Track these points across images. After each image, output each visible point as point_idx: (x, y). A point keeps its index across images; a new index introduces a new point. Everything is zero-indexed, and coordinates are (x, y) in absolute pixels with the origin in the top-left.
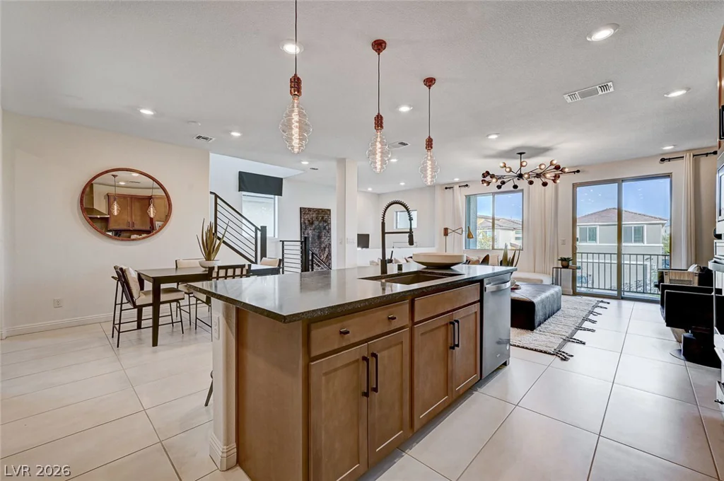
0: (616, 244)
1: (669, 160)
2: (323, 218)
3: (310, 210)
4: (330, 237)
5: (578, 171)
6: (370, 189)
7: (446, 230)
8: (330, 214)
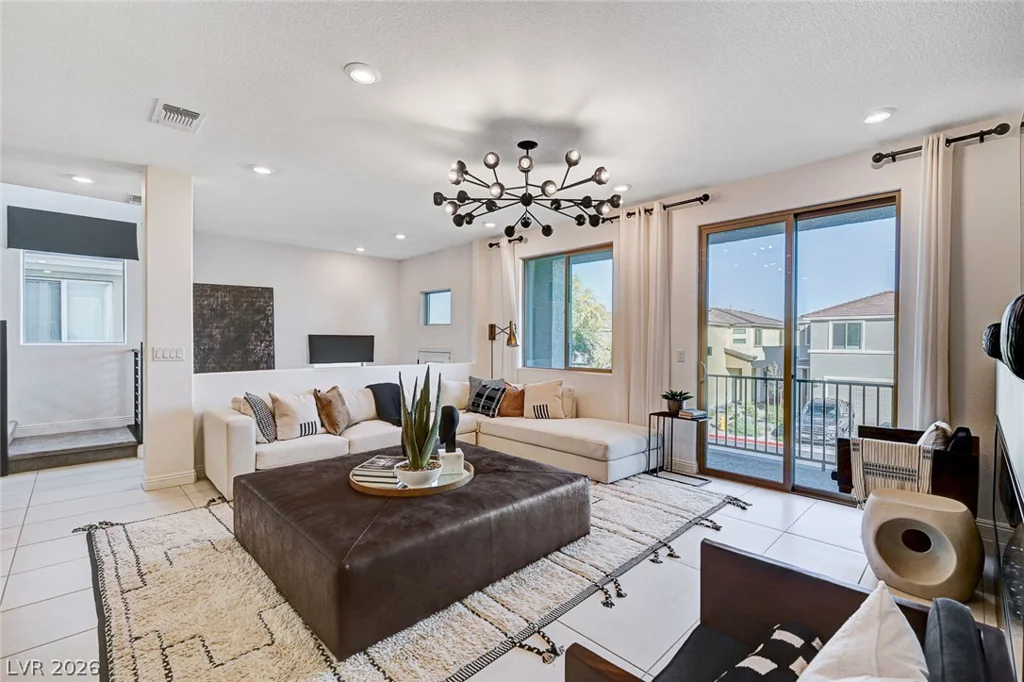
0: (893, 352)
1: (893, 157)
2: (252, 304)
3: (215, 288)
4: (272, 341)
5: (706, 198)
6: (361, 250)
7: (492, 327)
8: (271, 298)
